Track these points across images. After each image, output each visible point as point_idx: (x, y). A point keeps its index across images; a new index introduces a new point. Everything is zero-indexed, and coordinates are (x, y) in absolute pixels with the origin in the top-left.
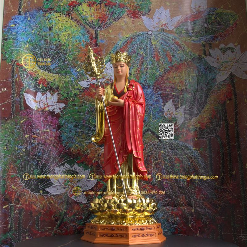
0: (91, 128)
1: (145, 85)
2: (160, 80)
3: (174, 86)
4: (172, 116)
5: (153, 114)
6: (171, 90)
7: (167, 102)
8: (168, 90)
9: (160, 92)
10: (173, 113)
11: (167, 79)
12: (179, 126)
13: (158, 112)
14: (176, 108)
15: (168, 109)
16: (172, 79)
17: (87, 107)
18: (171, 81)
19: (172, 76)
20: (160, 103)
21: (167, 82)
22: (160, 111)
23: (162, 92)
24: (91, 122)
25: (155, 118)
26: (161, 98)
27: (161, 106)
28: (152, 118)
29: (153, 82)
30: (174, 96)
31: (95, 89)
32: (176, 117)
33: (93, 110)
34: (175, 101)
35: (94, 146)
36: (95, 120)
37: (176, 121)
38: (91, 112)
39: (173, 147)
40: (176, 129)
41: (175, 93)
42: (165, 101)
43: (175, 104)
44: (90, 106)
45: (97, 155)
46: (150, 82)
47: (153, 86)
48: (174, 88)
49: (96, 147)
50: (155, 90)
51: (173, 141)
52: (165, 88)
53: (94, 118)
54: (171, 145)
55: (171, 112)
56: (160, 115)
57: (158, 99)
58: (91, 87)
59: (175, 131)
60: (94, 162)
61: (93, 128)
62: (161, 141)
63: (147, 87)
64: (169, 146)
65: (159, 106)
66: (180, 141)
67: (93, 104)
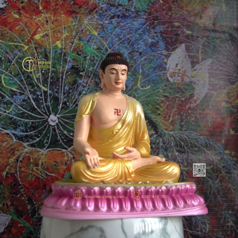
1: (129, 10)
2: (161, 2)
3: (190, 17)
4: (185, 80)
5: (143, 73)
6: (183, 25)
7: (174, 49)
8: (177, 24)
9: (160, 28)
10: (186, 74)
11: (177, 1)
12: (198, 103)
13: (155, 68)
14: (193, 64)
15: (177, 65)
16: (185, 2)
18: (184, 5)
20: (159, 50)
21: (175, 8)
22: (158, 67)
23: (164, 28)
24: (4, 84)
25: (147, 82)
26: (162, 39)
27: (161, 57)
28: (141, 81)
29: (147, 4)
30: (188, 37)
31: (18, 12)
32: (192, 82)
33: (10, 58)
34: (191, 48)
35: (8, 139)
36: (13, 80)
37: (192, 91)
38: (7, 61)
39: (184, 146)
40: (192, 107)
41: (191, 31)
42: (171, 46)
43: (192, 54)
44: (4, 49)
45: (15, 159)
46: (139, 5)
47: (146, 14)
48: (190, 21)
49: (13, 142)
50: (150, 22)
51: (185, 133)
52: (171, 20)
53: (12, 76)
54: (179, 142)
55: (182, 71)
56: (158, 76)
57: (156, 42)
58: (10, 8)
59: (190, 111)
60: (6, 175)
61: (7, 97)
62: (159, 133)
63: (132, 15)
64: (176, 144)
65: (158, 56)
66: (199, 134)
67: (12, 43)
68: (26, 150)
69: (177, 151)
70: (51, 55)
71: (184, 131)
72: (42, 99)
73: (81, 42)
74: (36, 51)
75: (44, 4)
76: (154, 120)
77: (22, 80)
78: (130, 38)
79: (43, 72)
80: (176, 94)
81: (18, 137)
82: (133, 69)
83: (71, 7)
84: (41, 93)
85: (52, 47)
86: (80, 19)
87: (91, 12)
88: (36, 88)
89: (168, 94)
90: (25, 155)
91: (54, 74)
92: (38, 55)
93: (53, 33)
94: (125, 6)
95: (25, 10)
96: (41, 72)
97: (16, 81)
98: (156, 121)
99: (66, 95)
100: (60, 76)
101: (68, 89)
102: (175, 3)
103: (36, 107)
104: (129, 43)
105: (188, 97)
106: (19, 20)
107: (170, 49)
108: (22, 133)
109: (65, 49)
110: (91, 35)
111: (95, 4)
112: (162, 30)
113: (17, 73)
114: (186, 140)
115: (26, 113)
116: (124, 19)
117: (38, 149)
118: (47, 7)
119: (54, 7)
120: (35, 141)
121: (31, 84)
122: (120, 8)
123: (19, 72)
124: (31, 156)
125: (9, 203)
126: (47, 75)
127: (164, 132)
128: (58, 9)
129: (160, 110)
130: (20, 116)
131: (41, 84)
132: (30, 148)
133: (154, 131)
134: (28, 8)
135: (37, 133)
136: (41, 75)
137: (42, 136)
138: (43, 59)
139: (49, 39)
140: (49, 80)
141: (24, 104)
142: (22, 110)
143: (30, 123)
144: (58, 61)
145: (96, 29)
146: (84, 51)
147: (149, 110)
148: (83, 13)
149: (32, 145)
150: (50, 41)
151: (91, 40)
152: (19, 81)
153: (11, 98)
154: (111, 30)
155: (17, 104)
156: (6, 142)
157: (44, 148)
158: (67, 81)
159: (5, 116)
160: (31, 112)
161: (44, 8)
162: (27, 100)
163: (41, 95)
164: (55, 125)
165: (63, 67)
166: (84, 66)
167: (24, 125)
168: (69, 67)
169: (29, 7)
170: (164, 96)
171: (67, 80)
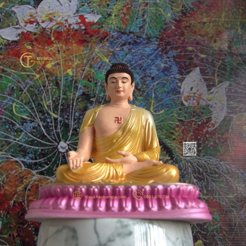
0: (14, 125)
1: (140, 37)
2: (173, 28)
3: (204, 41)
4: (201, 103)
5: (156, 97)
6: (197, 49)
7: (188, 73)
8: (190, 48)
9: (173, 53)
10: (202, 97)
11: (189, 26)
12: (216, 126)
13: (168, 93)
14: (209, 87)
15: (192, 89)
16: (198, 27)
17: (10, 81)
18: (197, 30)
19: (199, 21)
20: (172, 74)
21: (188, 33)
22: (172, 91)
23: (176, 52)
24: (15, 112)
25: (161, 106)
26: (176, 64)
27: (174, 81)
28: (153, 106)
29: (159, 30)
30: (203, 60)
31: (31, 44)
32: (209, 105)
33: (22, 87)
34: (206, 72)
35: (17, 167)
36: (24, 108)
37: (209, 114)
38: (18, 91)
39: (202, 173)
40: (210, 131)
41: (205, 54)
42: (185, 70)
43: (207, 77)
44: (17, 79)
45: (23, 188)
46: (151, 32)
47: (158, 40)
48: (204, 44)
49: (21, 170)
50: (162, 47)
51: (203, 159)
52: (184, 45)
53: (23, 104)
54: (197, 168)
55: (198, 94)
56: (172, 100)
57: (169, 67)
58: (23, 40)
59: (207, 136)
60: (14, 204)
61: (18, 125)
62: (175, 158)
63: (144, 42)
64: (193, 171)
65: (171, 80)
66: (219, 160)
67: (24, 73)
68: (34, 178)
69: (195, 178)
70: (62, 83)
71: (202, 156)
72: (52, 126)
73: (92, 69)
74: (47, 79)
75: (56, 35)
76: (169, 145)
77: (33, 108)
78: (142, 64)
79: (54, 99)
80: (191, 118)
81: (27, 165)
82: (145, 94)
83: (82, 37)
84: (51, 120)
85: (64, 75)
86: (91, 48)
87: (102, 40)
88: (46, 115)
89: (184, 118)
90: (34, 182)
91: (65, 101)
92: (49, 83)
93: (64, 62)
94: (136, 33)
95: (37, 41)
96: (52, 99)
97: (27, 109)
98: (171, 145)
99: (76, 121)
100: (70, 102)
101: (78, 115)
102: (188, 28)
103: (46, 134)
104: (140, 69)
105: (205, 121)
106: (31, 51)
107: (184, 73)
108: (31, 161)
109: (76, 76)
110: (102, 62)
111: (106, 33)
112: (175, 54)
113: (28, 101)
114: (205, 166)
115: (36, 140)
116: (136, 45)
117: (47, 177)
118: (59, 38)
119: (65, 37)
120: (44, 169)
121: (42, 112)
122: (132, 35)
123: (30, 100)
124: (39, 184)
125: (15, 234)
126: (57, 102)
127: (180, 158)
128: (70, 38)
129: (175, 135)
130: (30, 143)
131: (51, 111)
132: (39, 176)
133: (169, 156)
134: (40, 40)
135: (46, 161)
136: (52, 102)
137: (51, 163)
138: (54, 87)
139: (61, 67)
140: (59, 107)
141: (34, 132)
142: (32, 138)
143: (40, 150)
144: (69, 88)
145: (107, 56)
146: (95, 78)
147: (163, 135)
148: (94, 42)
149: (41, 173)
150: (61, 70)
151: (102, 67)
152: (30, 109)
153: (21, 126)
154: (122, 56)
155: (27, 132)
156: (14, 170)
157: (53, 175)
158: (77, 108)
159: (15, 144)
160: (41, 139)
161: (56, 39)
162: (37, 127)
163: (51, 122)
164: (65, 152)
165: (74, 94)
166: (94, 92)
167: (33, 152)
168: (80, 94)
169: (42, 38)
170: (179, 120)
171: (78, 106)
